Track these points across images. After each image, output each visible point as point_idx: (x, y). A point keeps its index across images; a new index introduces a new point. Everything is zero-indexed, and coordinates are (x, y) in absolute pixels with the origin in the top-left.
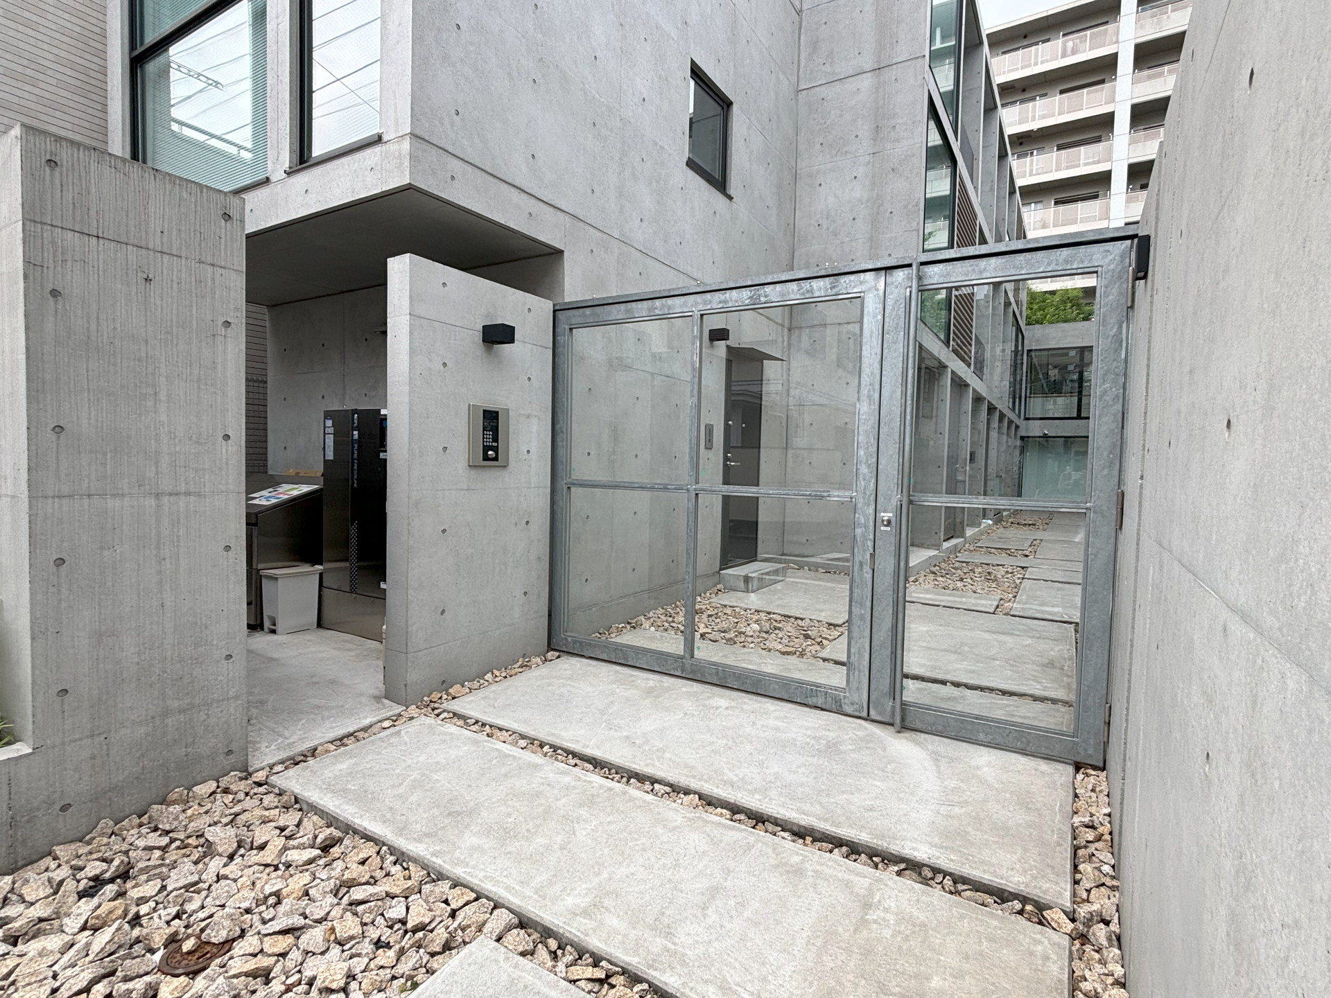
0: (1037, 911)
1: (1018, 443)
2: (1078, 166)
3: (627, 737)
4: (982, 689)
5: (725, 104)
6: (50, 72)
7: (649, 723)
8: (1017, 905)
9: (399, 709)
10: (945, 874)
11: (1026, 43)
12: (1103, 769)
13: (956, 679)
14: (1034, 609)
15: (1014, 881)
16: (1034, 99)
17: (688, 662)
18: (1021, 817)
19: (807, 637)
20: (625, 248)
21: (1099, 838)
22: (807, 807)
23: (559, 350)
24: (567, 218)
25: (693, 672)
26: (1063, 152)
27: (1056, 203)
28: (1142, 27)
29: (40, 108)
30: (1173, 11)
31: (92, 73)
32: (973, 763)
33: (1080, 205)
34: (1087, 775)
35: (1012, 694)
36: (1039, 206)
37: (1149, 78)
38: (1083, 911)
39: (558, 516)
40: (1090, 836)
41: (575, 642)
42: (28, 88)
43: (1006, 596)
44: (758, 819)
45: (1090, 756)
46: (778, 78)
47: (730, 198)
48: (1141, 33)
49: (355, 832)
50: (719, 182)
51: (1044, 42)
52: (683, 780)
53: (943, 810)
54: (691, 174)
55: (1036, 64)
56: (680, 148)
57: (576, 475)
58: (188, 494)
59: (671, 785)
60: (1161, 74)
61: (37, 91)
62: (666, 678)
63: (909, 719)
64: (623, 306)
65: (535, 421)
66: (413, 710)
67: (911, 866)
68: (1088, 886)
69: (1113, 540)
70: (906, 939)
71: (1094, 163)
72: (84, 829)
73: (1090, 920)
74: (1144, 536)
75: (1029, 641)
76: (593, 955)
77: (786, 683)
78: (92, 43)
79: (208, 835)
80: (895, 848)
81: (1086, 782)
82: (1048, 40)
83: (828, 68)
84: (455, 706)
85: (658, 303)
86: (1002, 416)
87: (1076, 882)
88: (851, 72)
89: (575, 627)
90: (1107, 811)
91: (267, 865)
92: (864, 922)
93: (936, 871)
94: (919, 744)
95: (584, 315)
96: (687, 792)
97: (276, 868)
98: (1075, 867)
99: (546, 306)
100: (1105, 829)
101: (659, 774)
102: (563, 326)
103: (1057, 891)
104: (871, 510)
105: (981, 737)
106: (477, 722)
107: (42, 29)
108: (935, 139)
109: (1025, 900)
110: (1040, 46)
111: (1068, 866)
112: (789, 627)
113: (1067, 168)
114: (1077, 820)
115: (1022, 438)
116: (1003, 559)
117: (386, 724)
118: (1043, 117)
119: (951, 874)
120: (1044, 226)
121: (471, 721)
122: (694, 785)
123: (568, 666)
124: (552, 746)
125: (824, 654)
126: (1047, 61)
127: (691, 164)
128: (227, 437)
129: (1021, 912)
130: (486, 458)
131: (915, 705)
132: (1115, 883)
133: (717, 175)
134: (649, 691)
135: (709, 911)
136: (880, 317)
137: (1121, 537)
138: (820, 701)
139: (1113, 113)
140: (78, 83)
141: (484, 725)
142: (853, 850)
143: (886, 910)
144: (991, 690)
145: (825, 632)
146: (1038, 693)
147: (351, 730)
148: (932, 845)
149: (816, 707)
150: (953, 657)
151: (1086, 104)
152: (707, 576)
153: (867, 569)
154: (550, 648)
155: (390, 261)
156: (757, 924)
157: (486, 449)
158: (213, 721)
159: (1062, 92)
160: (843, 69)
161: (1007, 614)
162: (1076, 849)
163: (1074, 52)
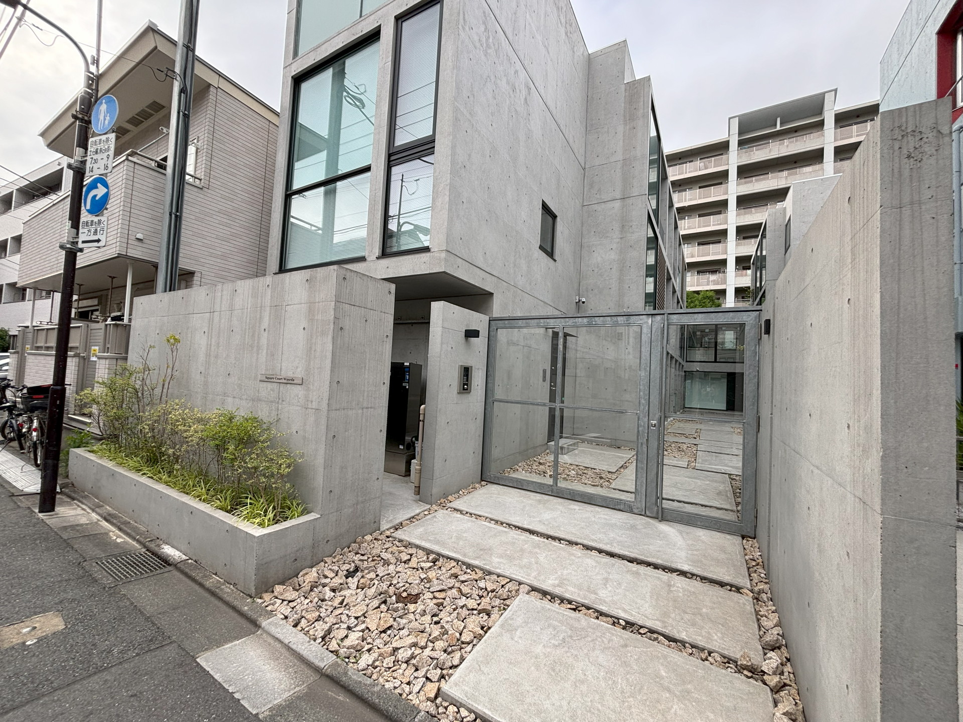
0: (738, 589)
1: (683, 374)
2: (710, 226)
3: (540, 521)
4: (692, 504)
5: (554, 217)
6: (239, 196)
7: (547, 516)
8: (729, 588)
9: (429, 506)
10: (697, 576)
11: (680, 162)
12: (754, 538)
13: (678, 499)
14: (707, 466)
15: (726, 579)
16: (685, 190)
17: (555, 488)
18: (723, 556)
19: (601, 478)
20: (515, 289)
21: (758, 565)
22: (631, 550)
23: (491, 338)
24: (496, 279)
25: (557, 493)
26: (702, 218)
27: (698, 245)
28: (741, 157)
29: (233, 212)
30: (756, 150)
31: (255, 195)
32: (697, 534)
33: (711, 246)
34: (748, 541)
35: (706, 506)
36: (689, 245)
37: (746, 183)
38: (756, 589)
39: (488, 416)
40: (754, 563)
41: (495, 477)
42: (229, 203)
43: (690, 459)
44: (612, 555)
45: (748, 532)
46: (575, 202)
47: (555, 261)
48: (740, 161)
49: (443, 556)
50: (551, 254)
51: (690, 162)
52: (574, 539)
53: (689, 552)
54: (541, 252)
55: (686, 173)
56: (536, 241)
57: (497, 397)
58: (371, 408)
59: (568, 541)
60: (751, 182)
61: (233, 204)
62: (544, 496)
63: (664, 515)
64: (524, 321)
65: (480, 371)
66: (435, 507)
67: (683, 573)
68: (756, 581)
69: (755, 437)
70: (689, 596)
71: (718, 224)
72: (332, 552)
73: (759, 592)
74: (774, 439)
75: (708, 482)
76: (567, 600)
77: (605, 498)
78: (257, 181)
79: (382, 556)
80: (674, 566)
81: (748, 544)
82: (692, 161)
83: (598, 196)
84: (453, 505)
85: (542, 321)
86: (676, 361)
87: (751, 580)
88: (609, 199)
89: (493, 470)
90: (760, 554)
91: (414, 568)
92: (670, 591)
93: (693, 575)
94: (670, 526)
95: (504, 324)
96: (577, 544)
97: (418, 570)
98: (750, 575)
99: (485, 318)
100: (760, 560)
101: (562, 536)
102: (493, 327)
103: (744, 582)
104: (646, 419)
105: (699, 523)
106: (467, 513)
107: (238, 176)
108: (651, 234)
109: (732, 586)
110: (688, 164)
111: (747, 575)
112: (590, 472)
113: (704, 226)
114: (747, 557)
115: (685, 372)
116: (683, 439)
117: (426, 513)
118: (691, 200)
119: (699, 576)
120: (692, 256)
121: (464, 512)
122: (579, 541)
123: (494, 489)
124: (507, 524)
125: (612, 486)
126: (691, 172)
127: (541, 248)
128: (384, 383)
129: (730, 590)
130: (464, 389)
131: (667, 509)
132: (767, 581)
133: (549, 250)
134: (539, 501)
135: (608, 586)
136: (649, 335)
137: (759, 435)
138: (622, 507)
139: (727, 200)
140: (250, 200)
141: (471, 514)
142: (656, 567)
143: (678, 587)
144: (696, 504)
145: (609, 476)
146: (718, 506)
147: (413, 515)
148: (689, 565)
149: (620, 510)
150: (674, 489)
151: (713, 195)
152: (542, 445)
153: (644, 446)
154: (482, 480)
155: (433, 304)
156: (628, 591)
157: (464, 384)
158: (371, 508)
159: (700, 188)
160: (605, 197)
161: (694, 469)
162: (749, 568)
163: (706, 168)
